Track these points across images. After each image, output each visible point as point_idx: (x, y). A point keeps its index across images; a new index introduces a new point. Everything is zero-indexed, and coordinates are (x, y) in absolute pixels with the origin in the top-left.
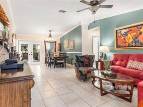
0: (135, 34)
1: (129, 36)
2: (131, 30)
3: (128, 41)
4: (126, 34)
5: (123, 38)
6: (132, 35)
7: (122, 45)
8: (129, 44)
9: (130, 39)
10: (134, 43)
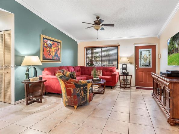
0: (56, 48)
1: (53, 49)
2: (54, 44)
8: (52, 57)
9: (53, 52)
10: (55, 57)
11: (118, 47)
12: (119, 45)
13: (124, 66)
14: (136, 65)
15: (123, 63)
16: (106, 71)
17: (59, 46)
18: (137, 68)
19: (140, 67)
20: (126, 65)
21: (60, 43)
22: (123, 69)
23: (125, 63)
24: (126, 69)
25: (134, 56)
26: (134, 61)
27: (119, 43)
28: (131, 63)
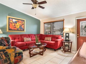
0: (20, 24)
1: (18, 24)
2: (19, 21)
3: (17, 27)
4: (16, 22)
5: (14, 24)
6: (19, 24)
7: (13, 29)
8: (17, 29)
9: (18, 26)
10: (20, 29)
11: (63, 21)
12: (64, 20)
13: (67, 35)
14: (78, 35)
15: (67, 33)
16: (54, 38)
17: (23, 23)
18: (78, 37)
19: (81, 36)
20: (69, 34)
21: (24, 21)
22: (66, 37)
23: (68, 33)
24: (68, 37)
25: (76, 27)
26: (75, 31)
27: (64, 18)
28: (73, 33)
